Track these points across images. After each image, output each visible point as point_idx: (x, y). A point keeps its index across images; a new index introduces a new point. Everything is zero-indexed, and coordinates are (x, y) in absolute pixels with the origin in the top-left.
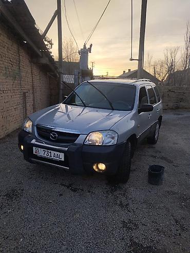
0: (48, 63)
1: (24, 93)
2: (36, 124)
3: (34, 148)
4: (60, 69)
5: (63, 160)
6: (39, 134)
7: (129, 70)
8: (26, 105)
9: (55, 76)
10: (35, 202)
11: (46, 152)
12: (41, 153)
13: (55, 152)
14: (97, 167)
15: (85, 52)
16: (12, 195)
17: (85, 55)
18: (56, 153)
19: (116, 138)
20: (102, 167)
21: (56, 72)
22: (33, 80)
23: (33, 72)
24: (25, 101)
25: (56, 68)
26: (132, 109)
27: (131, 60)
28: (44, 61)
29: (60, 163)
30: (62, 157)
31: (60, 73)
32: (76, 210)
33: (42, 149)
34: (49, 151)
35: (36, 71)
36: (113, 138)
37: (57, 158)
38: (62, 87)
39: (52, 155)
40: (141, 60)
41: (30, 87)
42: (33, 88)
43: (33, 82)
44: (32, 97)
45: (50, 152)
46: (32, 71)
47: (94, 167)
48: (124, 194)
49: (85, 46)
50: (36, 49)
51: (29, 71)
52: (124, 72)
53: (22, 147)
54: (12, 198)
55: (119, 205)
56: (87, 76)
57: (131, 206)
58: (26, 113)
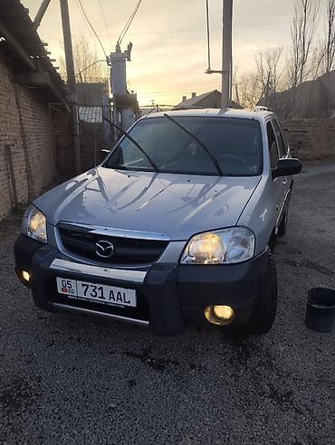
0: (50, 84)
1: (7, 147)
2: (56, 221)
3: (59, 280)
4: (72, 96)
5: (133, 304)
6: (65, 244)
7: (194, 94)
8: (12, 171)
9: (65, 110)
10: (76, 414)
11: (90, 290)
12: (77, 290)
13: (112, 288)
14: (213, 314)
15: (118, 60)
16: (16, 397)
17: (121, 65)
18: (116, 290)
19: (252, 245)
20: (224, 312)
21: (64, 101)
22: (21, 120)
23: (20, 102)
24: (11, 163)
25: (64, 93)
26: (260, 172)
27: (210, 72)
28: (41, 79)
29: (127, 311)
30: (131, 298)
31: (72, 104)
32: (180, 425)
33: (80, 283)
34: (98, 286)
35: (25, 101)
36: (245, 244)
37: (119, 302)
38: (78, 130)
39: (107, 295)
40: (227, 72)
41: (16, 134)
42: (24, 136)
43: (21, 124)
44: (22, 154)
45: (101, 288)
46: (17, 99)
47: (207, 315)
48: (271, 364)
49: (118, 47)
50: (23, 54)
51: (13, 101)
52: (184, 98)
53: (26, 276)
54: (19, 406)
55: (271, 397)
56: (126, 108)
57: (297, 395)
58: (14, 188)
